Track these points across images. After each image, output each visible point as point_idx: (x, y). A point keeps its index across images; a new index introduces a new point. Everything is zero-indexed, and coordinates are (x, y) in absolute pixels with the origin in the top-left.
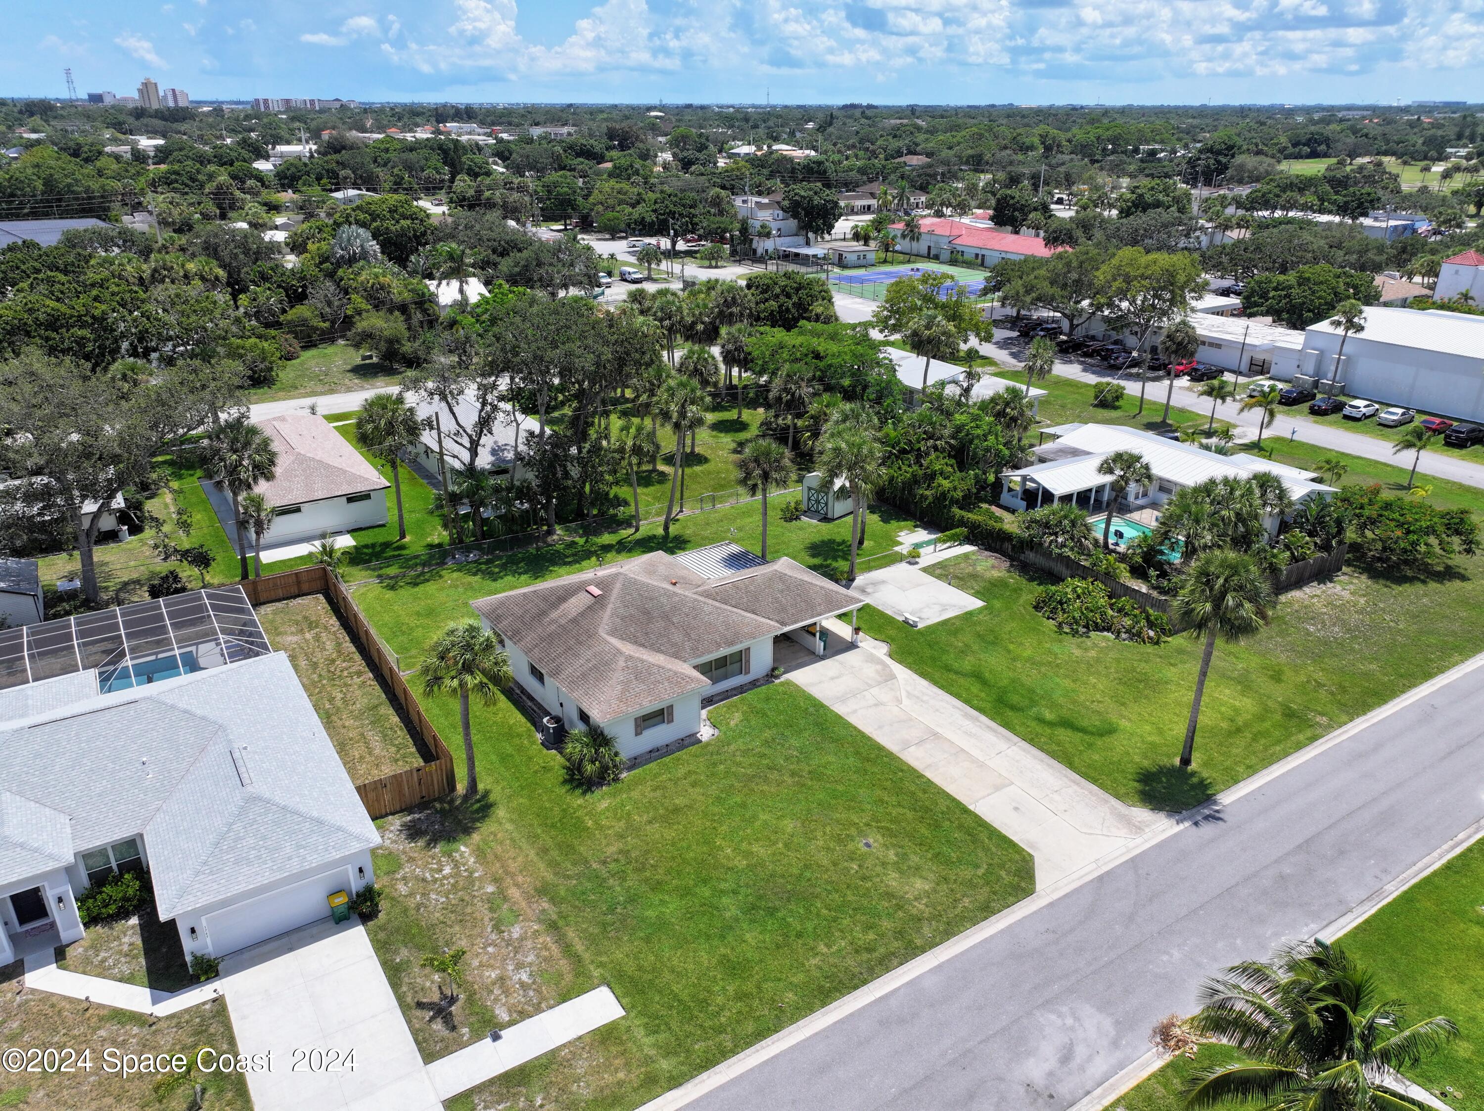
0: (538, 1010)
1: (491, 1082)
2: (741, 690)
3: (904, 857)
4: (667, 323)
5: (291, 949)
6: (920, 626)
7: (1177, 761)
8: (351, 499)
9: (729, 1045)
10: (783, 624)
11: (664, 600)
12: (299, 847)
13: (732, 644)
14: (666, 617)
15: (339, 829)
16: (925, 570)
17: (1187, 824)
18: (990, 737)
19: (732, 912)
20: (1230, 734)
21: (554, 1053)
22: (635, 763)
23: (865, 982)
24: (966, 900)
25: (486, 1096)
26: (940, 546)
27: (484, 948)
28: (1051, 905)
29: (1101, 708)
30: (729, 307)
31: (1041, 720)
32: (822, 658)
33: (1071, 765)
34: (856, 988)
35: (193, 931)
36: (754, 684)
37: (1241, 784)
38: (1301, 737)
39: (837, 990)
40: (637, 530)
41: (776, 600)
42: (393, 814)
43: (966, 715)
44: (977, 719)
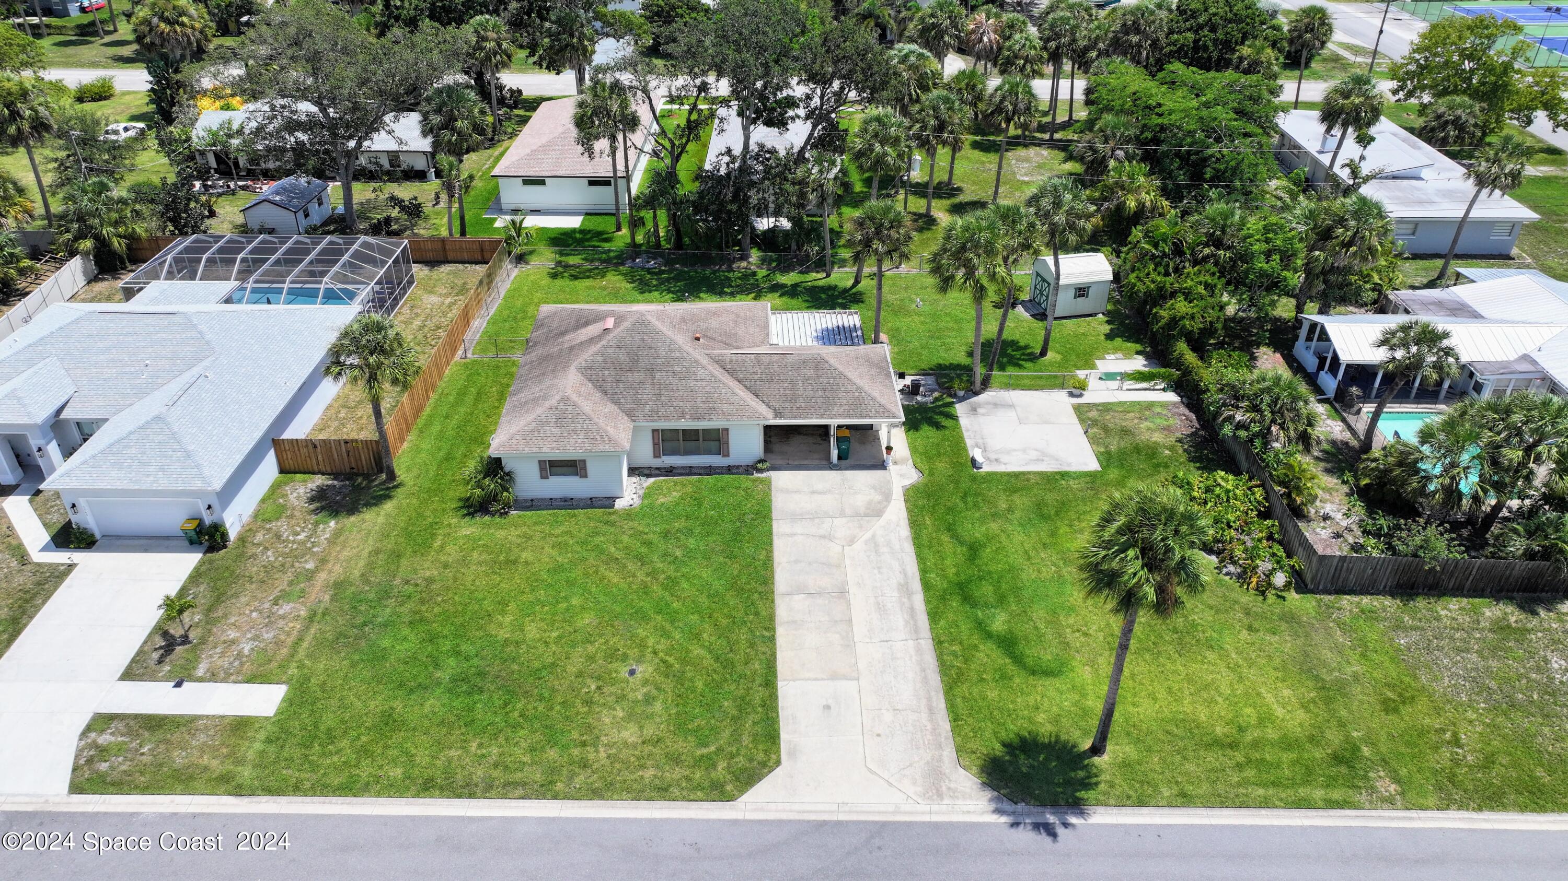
0: (224, 680)
1: (136, 717)
2: (710, 471)
3: (649, 700)
4: (1053, 44)
5: (146, 551)
6: (986, 468)
7: (1086, 744)
8: (594, 182)
9: (307, 785)
10: (778, 414)
11: (662, 352)
12: (162, 469)
13: (697, 418)
14: (651, 371)
15: (198, 466)
16: (1077, 409)
17: (1004, 819)
18: (899, 620)
19: (443, 675)
20: (1216, 743)
21: (194, 719)
22: (531, 505)
23: (472, 796)
24: (652, 772)
25: (122, 726)
26: (1129, 384)
27: (252, 611)
28: (735, 822)
29: (1076, 640)
30: (1127, 34)
31: (981, 627)
32: (831, 467)
33: (950, 689)
34: (459, 796)
35: (74, 506)
36: (730, 470)
37: (1145, 810)
38: (1319, 794)
39: (441, 788)
40: (828, 276)
41: (793, 386)
42: (323, 474)
43: (904, 588)
44: (909, 594)
